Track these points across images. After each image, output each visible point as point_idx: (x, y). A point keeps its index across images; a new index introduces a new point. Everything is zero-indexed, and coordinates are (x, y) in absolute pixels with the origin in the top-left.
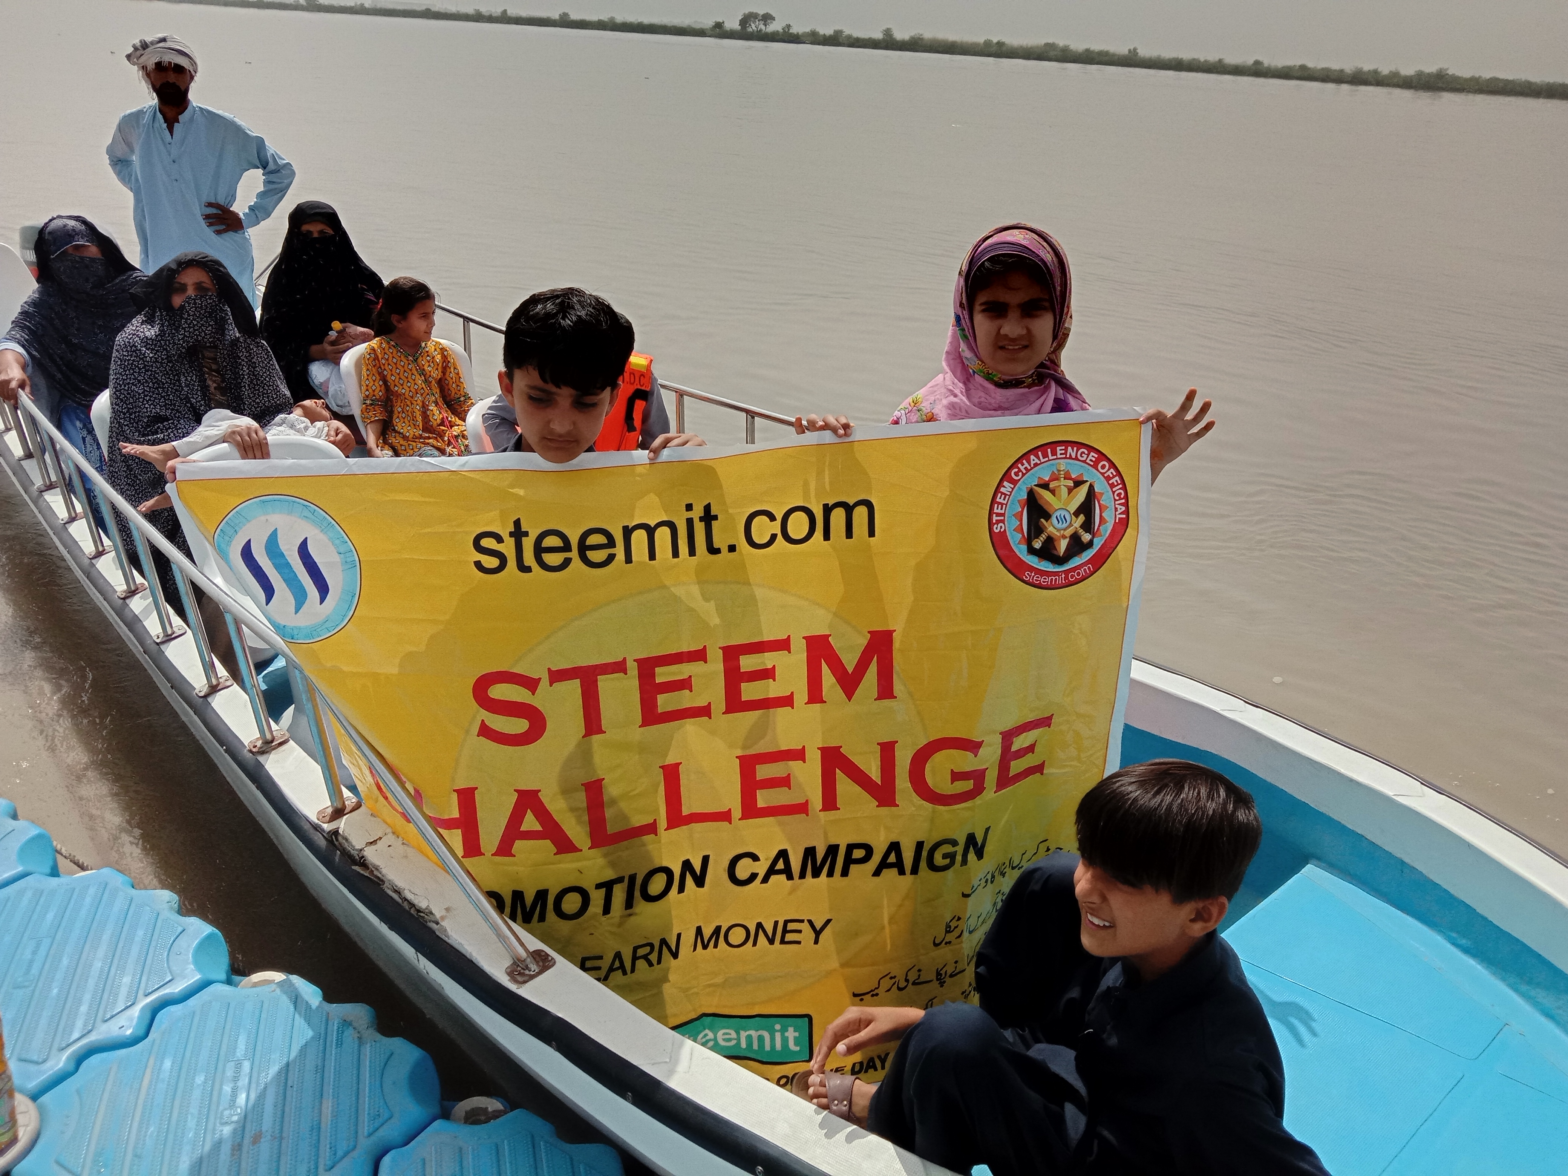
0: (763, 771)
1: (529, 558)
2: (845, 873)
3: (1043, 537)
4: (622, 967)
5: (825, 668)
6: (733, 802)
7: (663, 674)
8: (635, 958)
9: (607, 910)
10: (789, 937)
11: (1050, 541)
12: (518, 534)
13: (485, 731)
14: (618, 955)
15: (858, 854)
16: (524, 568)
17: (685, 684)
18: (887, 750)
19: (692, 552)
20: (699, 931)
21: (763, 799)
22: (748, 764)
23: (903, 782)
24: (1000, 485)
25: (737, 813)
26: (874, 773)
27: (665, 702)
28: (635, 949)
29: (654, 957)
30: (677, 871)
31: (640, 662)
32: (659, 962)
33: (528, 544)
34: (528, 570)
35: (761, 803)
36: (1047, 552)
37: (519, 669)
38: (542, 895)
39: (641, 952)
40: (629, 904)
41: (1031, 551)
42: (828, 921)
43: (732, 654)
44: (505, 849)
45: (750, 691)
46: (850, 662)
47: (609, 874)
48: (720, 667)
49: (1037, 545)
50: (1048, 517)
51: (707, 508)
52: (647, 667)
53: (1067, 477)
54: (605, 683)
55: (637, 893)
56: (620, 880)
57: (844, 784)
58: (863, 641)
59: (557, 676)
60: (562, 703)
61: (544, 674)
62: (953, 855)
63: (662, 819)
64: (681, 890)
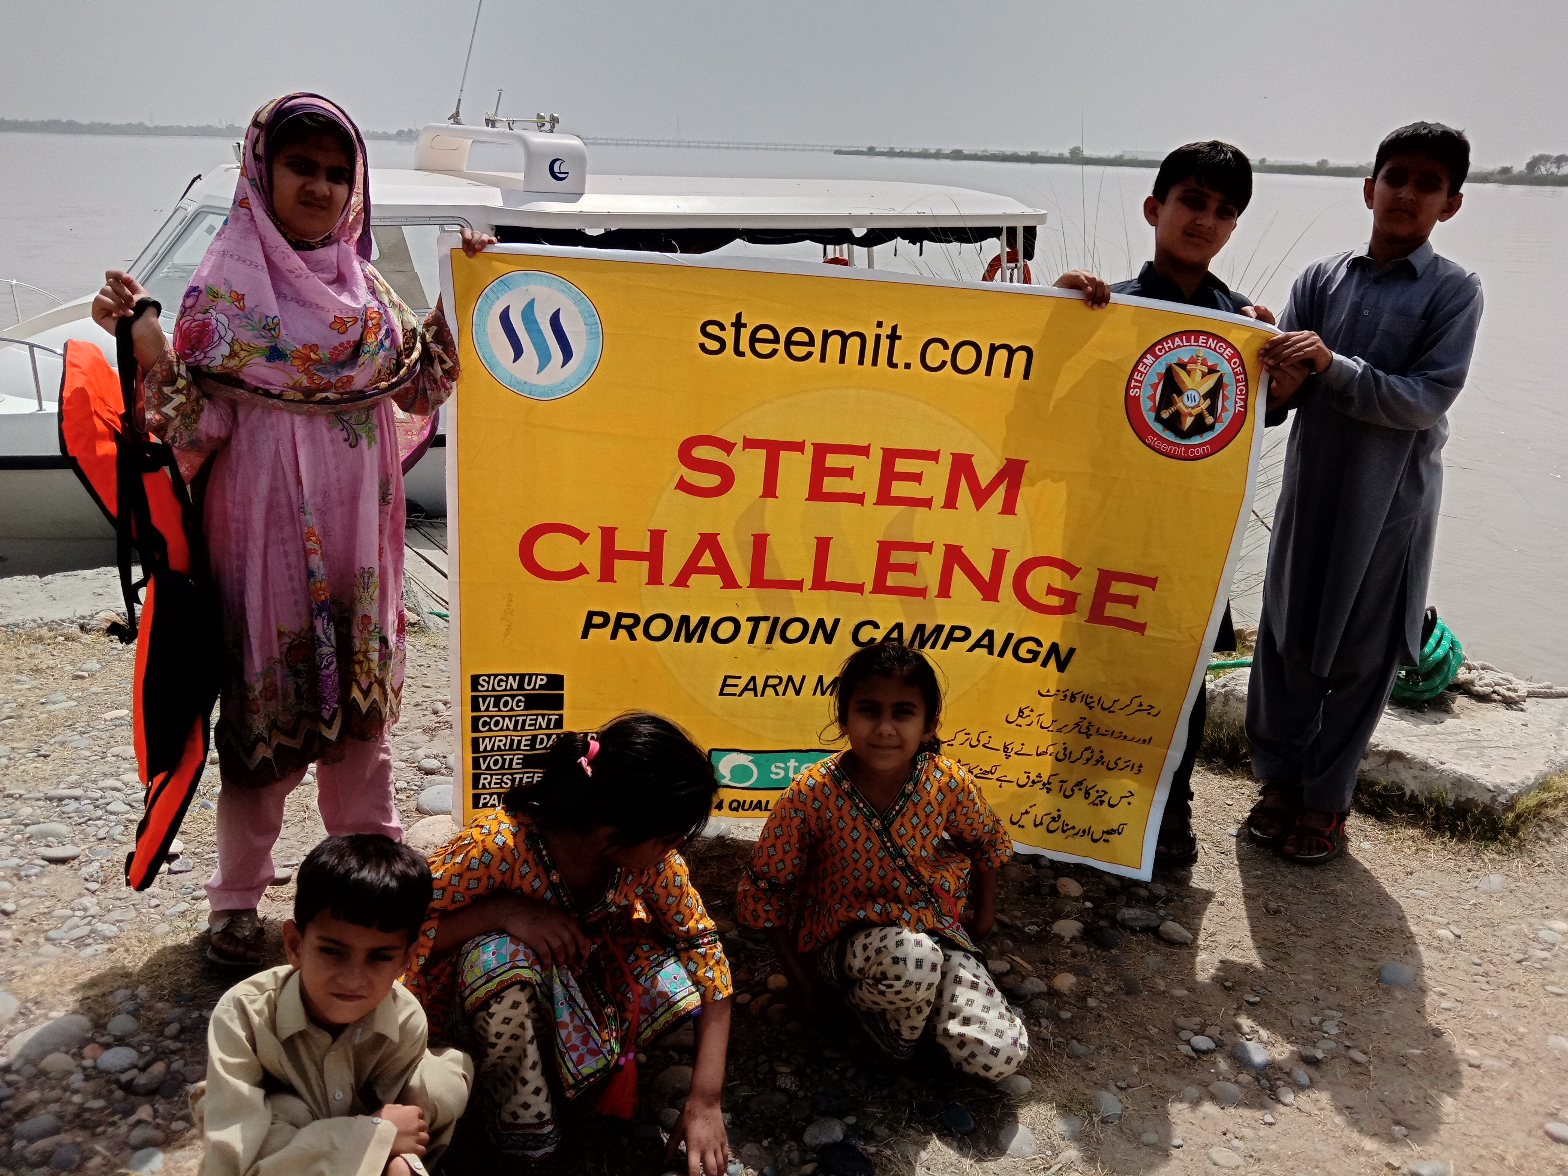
0: (897, 557)
1: (744, 346)
3: (1172, 410)
4: (754, 689)
5: (963, 481)
6: (868, 577)
7: (832, 461)
8: (766, 685)
9: (752, 640)
11: (1177, 415)
12: (738, 325)
13: (684, 484)
14: (753, 679)
15: (959, 633)
16: (739, 353)
17: (848, 473)
18: (1000, 557)
19: (875, 363)
20: (820, 679)
22: (885, 548)
23: (1006, 587)
25: (869, 587)
26: (985, 572)
28: (768, 678)
29: (780, 689)
31: (816, 446)
32: (784, 694)
33: (745, 334)
34: (742, 354)
35: (890, 582)
38: (704, 621)
39: (772, 682)
40: (770, 640)
41: (1159, 420)
43: (890, 456)
44: (681, 580)
45: (899, 489)
46: (984, 479)
47: (759, 612)
48: (879, 464)
49: (1165, 415)
50: (1179, 392)
51: (894, 328)
52: (821, 450)
53: (1203, 363)
54: (785, 458)
55: (778, 633)
56: (766, 619)
57: (959, 578)
58: (998, 465)
59: (750, 443)
60: (748, 466)
61: (740, 442)
62: (1035, 654)
63: (808, 580)
64: (813, 641)
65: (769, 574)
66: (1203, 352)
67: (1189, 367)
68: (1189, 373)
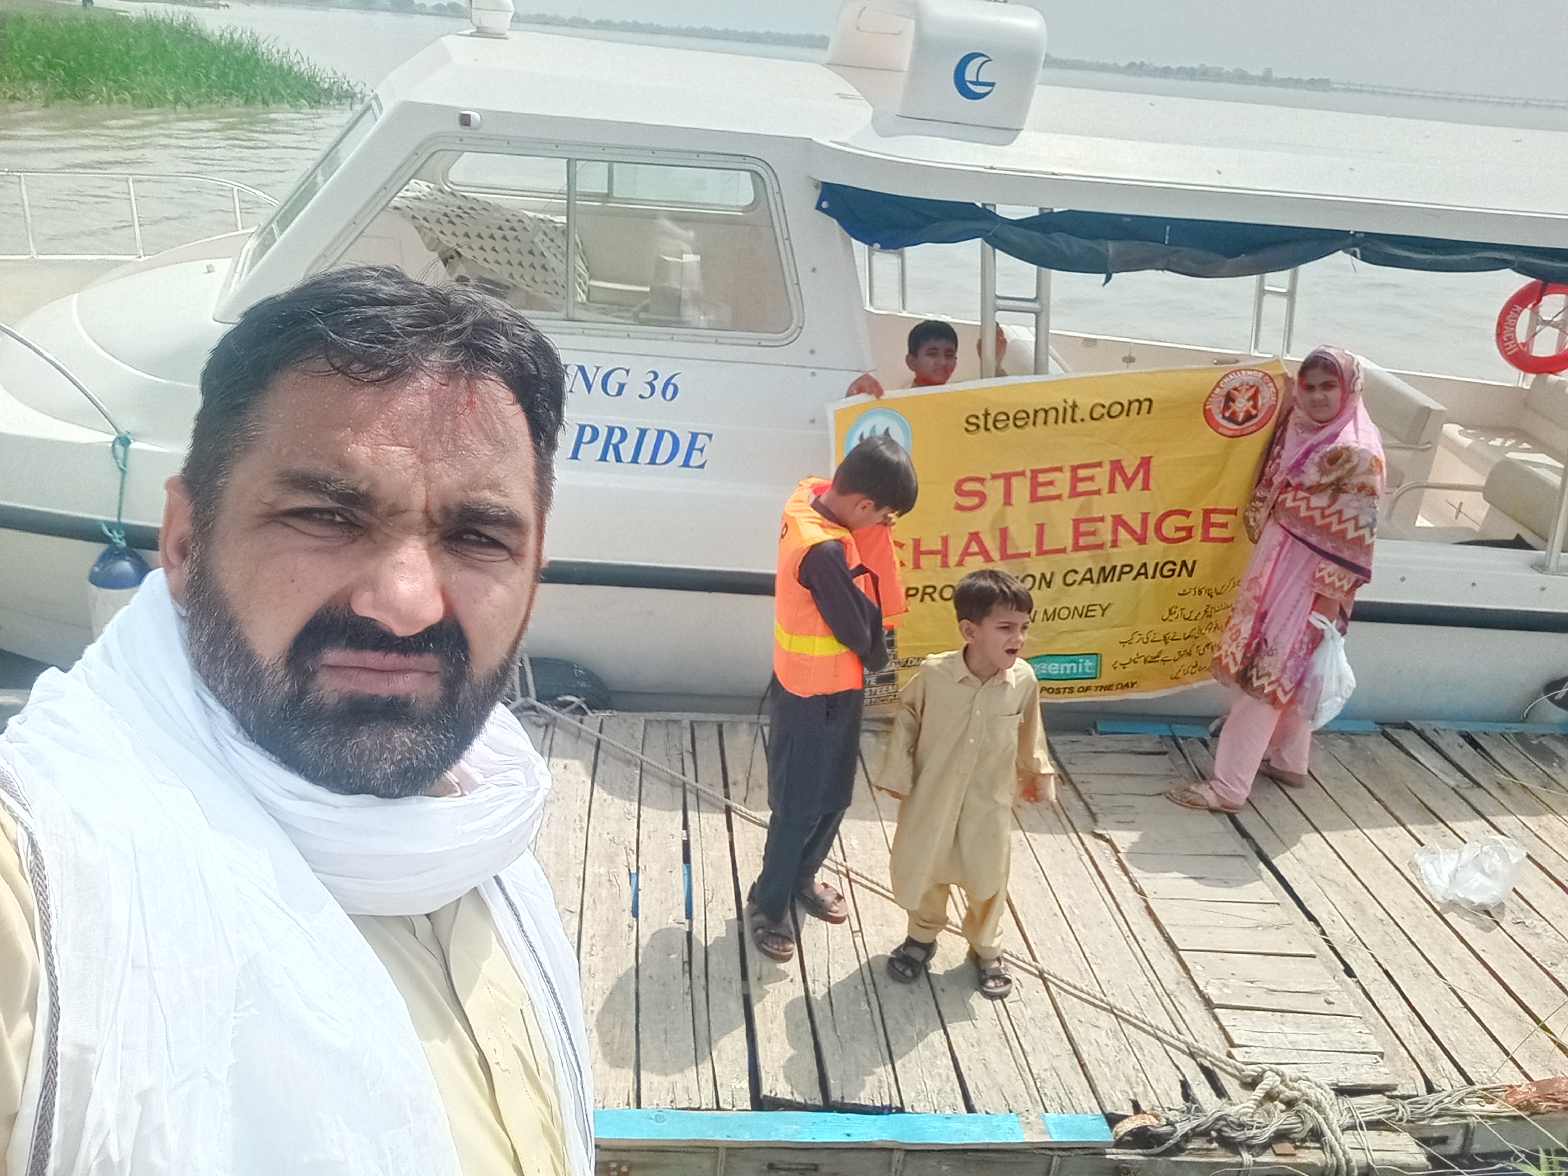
0: (1084, 527)
2: (1119, 579)
3: (1231, 412)
5: (1118, 475)
6: (1069, 543)
7: (1042, 478)
10: (1090, 614)
11: (1235, 414)
12: (986, 415)
13: (957, 505)
15: (1127, 569)
16: (987, 430)
17: (1051, 483)
18: (1144, 516)
19: (1064, 422)
21: (1082, 541)
22: (1077, 522)
23: (1151, 533)
25: (1070, 549)
26: (1137, 527)
27: (1042, 491)
30: (1038, 577)
31: (1032, 471)
34: (990, 431)
35: (1081, 543)
36: (1233, 419)
37: (978, 475)
41: (1224, 418)
42: (1110, 604)
43: (1075, 469)
44: (960, 562)
45: (1082, 487)
46: (1130, 472)
48: (1068, 475)
49: (1228, 415)
50: (1234, 402)
51: (1073, 402)
52: (1034, 474)
53: (1247, 384)
54: (1015, 481)
57: (1123, 534)
58: (1137, 462)
59: (994, 477)
60: (995, 490)
61: (989, 477)
62: (1174, 570)
63: (1034, 551)
64: (1039, 588)
65: (1011, 551)
67: (1238, 388)
68: (1239, 391)
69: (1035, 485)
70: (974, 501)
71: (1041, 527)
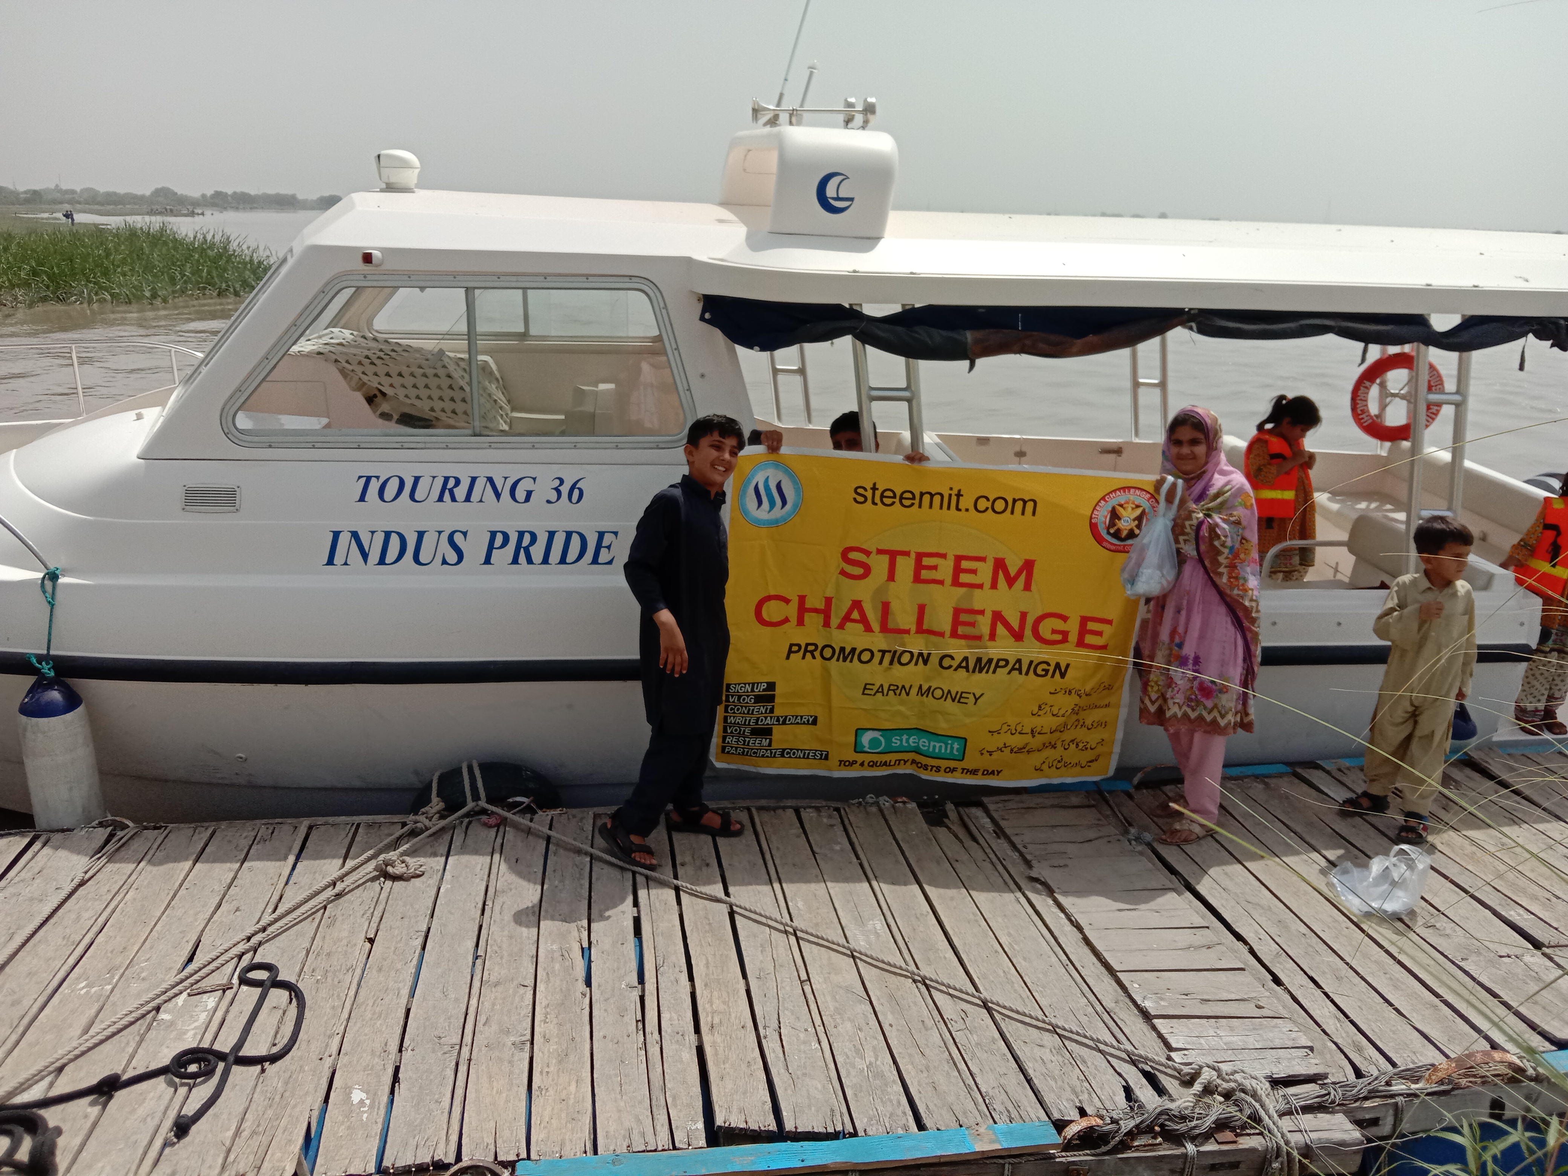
0: (963, 617)
1: (877, 500)
2: (994, 672)
3: (1116, 528)
4: (882, 692)
5: (1000, 572)
6: (947, 628)
7: (926, 561)
8: (889, 690)
9: (881, 663)
10: (962, 700)
11: (1119, 531)
12: (874, 489)
13: (843, 573)
14: (882, 686)
15: (1002, 663)
16: (874, 503)
17: (935, 568)
18: (1024, 616)
19: (949, 508)
20: (920, 687)
21: (961, 630)
22: (957, 613)
23: (1028, 632)
24: (1099, 501)
25: (948, 634)
26: (1016, 625)
27: (925, 574)
28: (890, 685)
29: (898, 692)
30: (916, 655)
31: (917, 553)
32: (900, 695)
33: (878, 494)
34: (876, 504)
35: (960, 632)
36: (1117, 535)
37: (864, 547)
38: (853, 650)
39: (892, 688)
40: (891, 663)
41: (1109, 533)
42: (982, 694)
43: (959, 559)
44: (841, 626)
45: (964, 578)
46: (1013, 572)
47: (884, 647)
48: (952, 564)
49: (1112, 531)
50: (1119, 519)
51: (959, 491)
52: (920, 556)
53: (1133, 503)
54: (900, 560)
55: (896, 660)
56: (890, 651)
57: (1001, 629)
58: (1020, 563)
59: (880, 552)
60: (880, 564)
61: (875, 551)
62: (1047, 671)
63: (913, 628)
64: (916, 664)
65: (891, 625)
66: (1132, 498)
67: (1125, 506)
68: (1124, 509)
69: (919, 567)
70: (859, 571)
71: (922, 609)
